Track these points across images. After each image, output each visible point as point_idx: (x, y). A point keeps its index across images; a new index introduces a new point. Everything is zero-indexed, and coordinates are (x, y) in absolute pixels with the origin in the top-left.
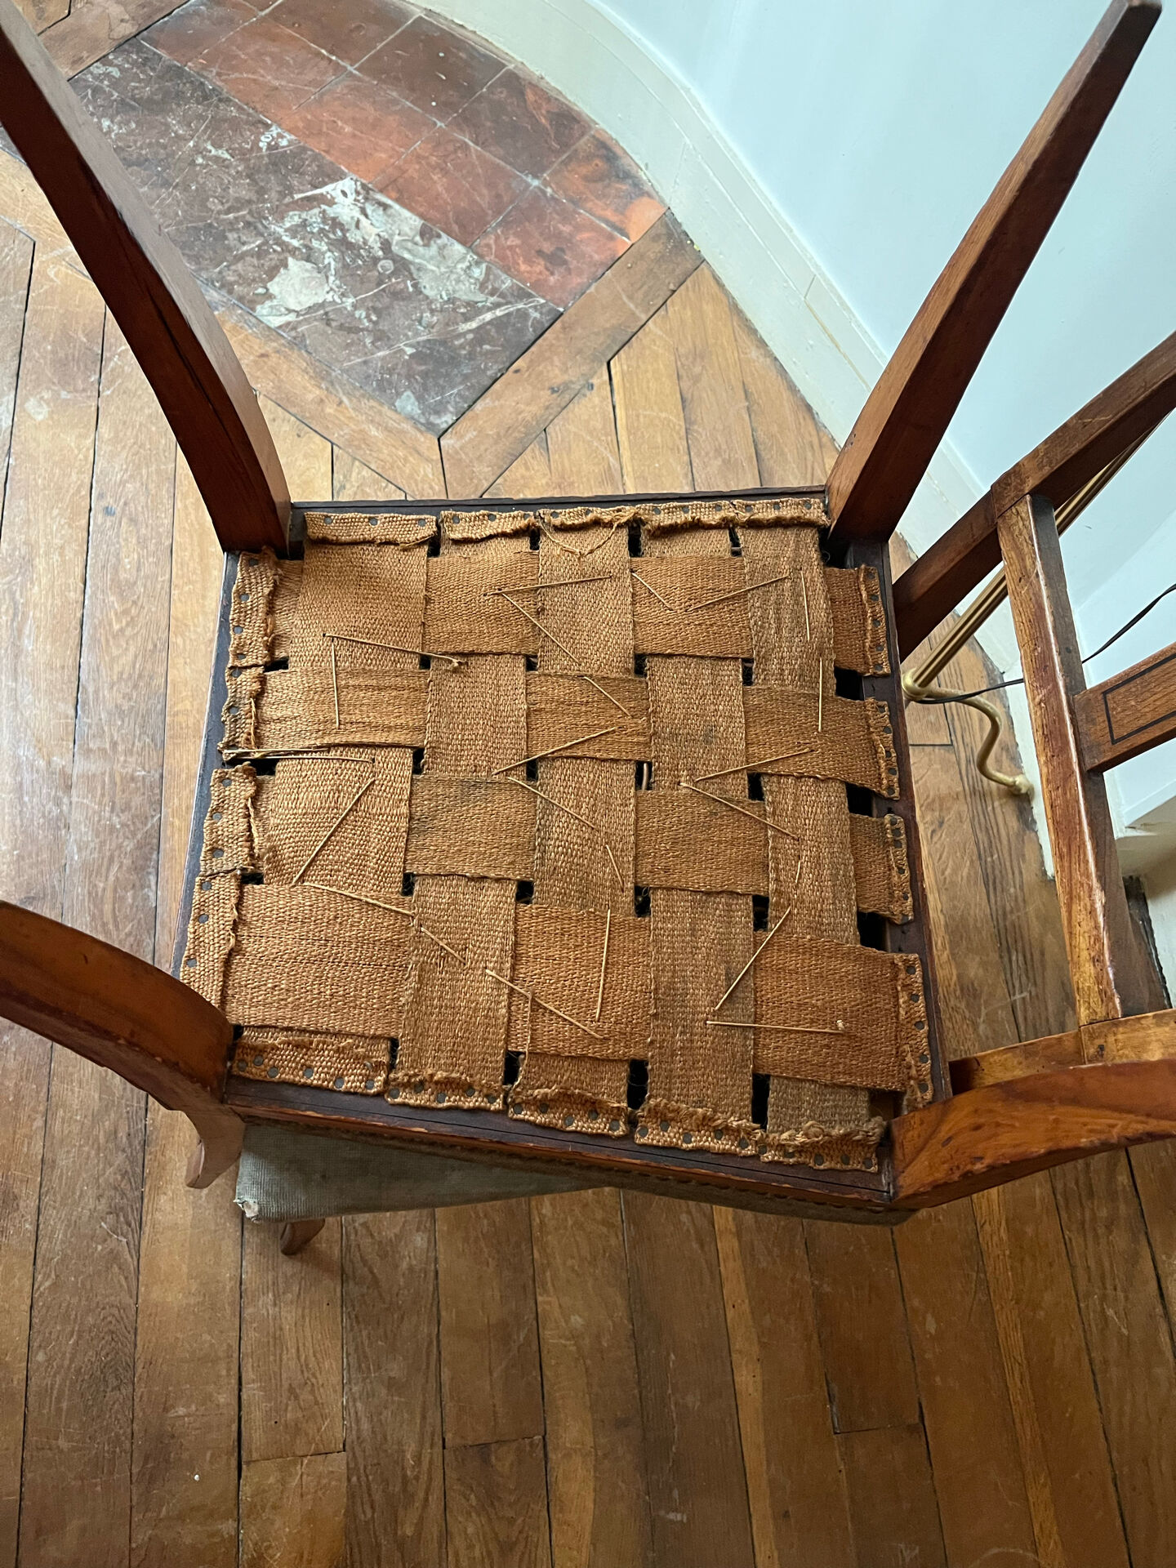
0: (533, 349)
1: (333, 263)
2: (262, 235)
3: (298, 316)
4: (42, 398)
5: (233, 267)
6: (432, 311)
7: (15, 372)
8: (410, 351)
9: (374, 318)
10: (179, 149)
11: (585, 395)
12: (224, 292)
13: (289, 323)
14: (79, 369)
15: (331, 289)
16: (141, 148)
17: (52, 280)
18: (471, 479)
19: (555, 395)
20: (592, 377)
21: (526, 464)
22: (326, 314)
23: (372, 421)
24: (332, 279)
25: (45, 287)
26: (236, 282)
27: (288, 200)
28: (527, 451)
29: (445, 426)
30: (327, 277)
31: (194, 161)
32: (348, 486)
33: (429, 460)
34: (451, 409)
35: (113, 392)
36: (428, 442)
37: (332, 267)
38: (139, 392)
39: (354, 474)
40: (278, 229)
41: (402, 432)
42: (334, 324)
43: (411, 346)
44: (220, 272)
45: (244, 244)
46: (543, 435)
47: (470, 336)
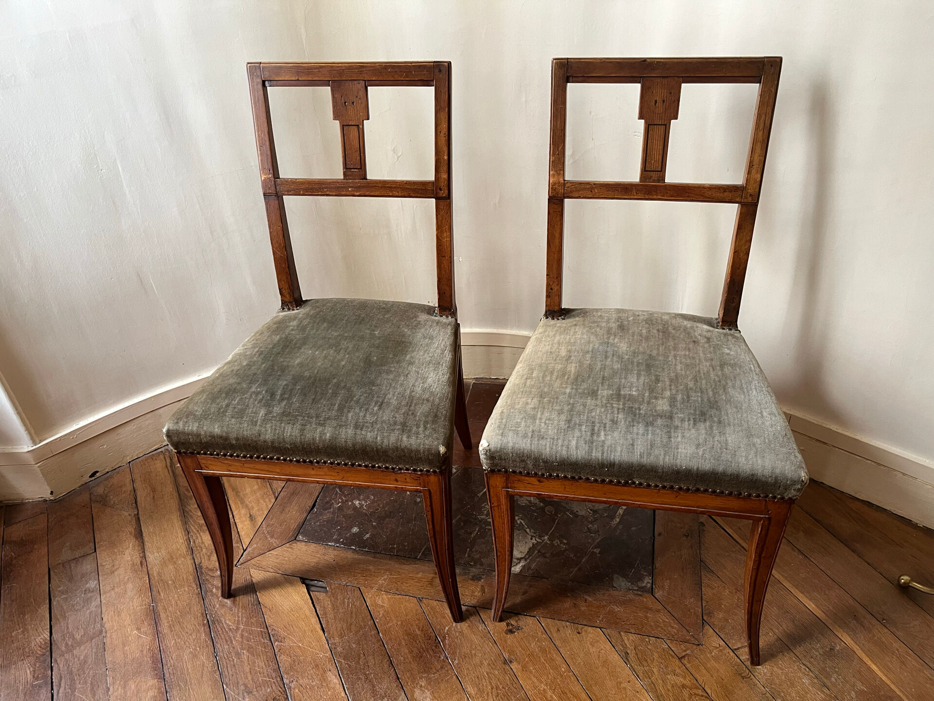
0: (657, 518)
1: (522, 522)
2: (476, 524)
3: (526, 560)
4: (421, 686)
5: (474, 549)
6: (591, 523)
7: (395, 677)
8: (597, 551)
9: (565, 541)
10: (403, 498)
11: (703, 530)
12: (478, 566)
13: (524, 567)
14: (430, 655)
15: (532, 536)
16: (383, 507)
17: (383, 606)
18: (689, 611)
19: (689, 538)
20: (699, 519)
21: (708, 586)
22: (539, 551)
23: (610, 603)
24: (528, 530)
25: (381, 612)
26: (480, 557)
27: (476, 499)
28: (703, 578)
29: (649, 585)
30: (526, 531)
31: (415, 501)
32: (629, 652)
33: (658, 611)
34: (645, 574)
35: (459, 660)
36: (647, 600)
37: (524, 524)
38: (474, 652)
39: (626, 641)
40: (482, 517)
41: (630, 600)
42: (547, 555)
43: (596, 547)
44: (469, 556)
45: (471, 534)
46: (703, 564)
47: (620, 527)
